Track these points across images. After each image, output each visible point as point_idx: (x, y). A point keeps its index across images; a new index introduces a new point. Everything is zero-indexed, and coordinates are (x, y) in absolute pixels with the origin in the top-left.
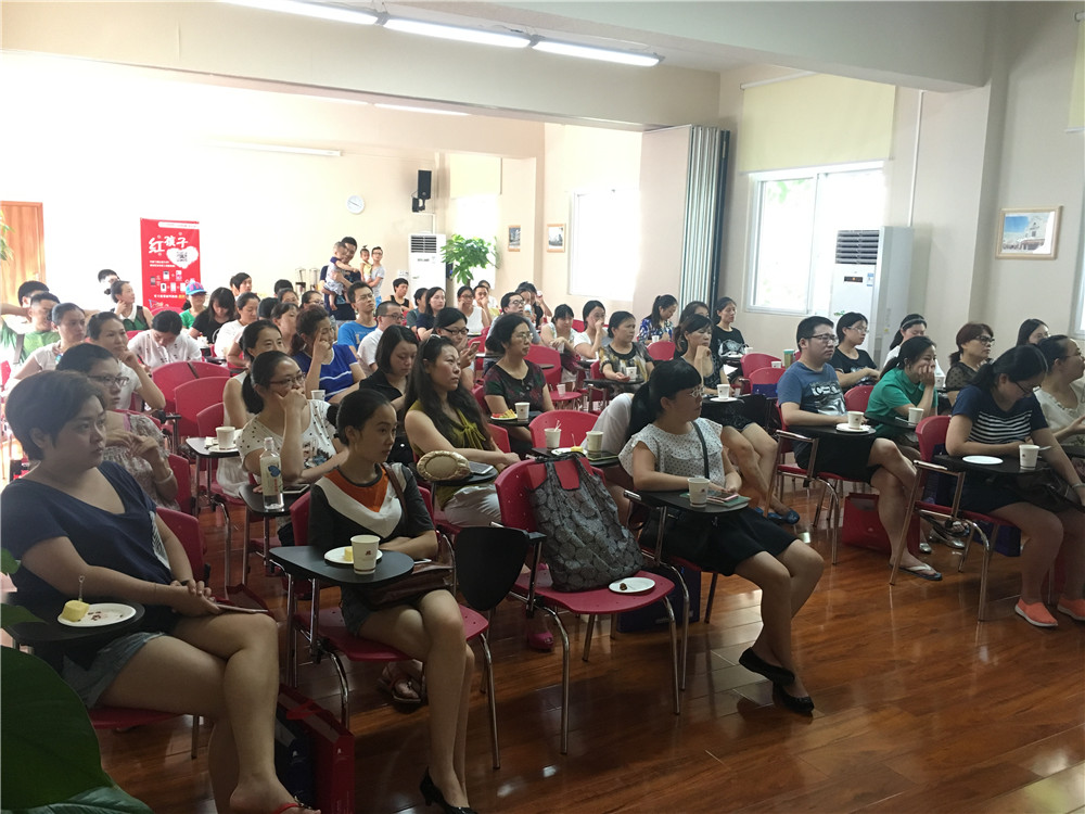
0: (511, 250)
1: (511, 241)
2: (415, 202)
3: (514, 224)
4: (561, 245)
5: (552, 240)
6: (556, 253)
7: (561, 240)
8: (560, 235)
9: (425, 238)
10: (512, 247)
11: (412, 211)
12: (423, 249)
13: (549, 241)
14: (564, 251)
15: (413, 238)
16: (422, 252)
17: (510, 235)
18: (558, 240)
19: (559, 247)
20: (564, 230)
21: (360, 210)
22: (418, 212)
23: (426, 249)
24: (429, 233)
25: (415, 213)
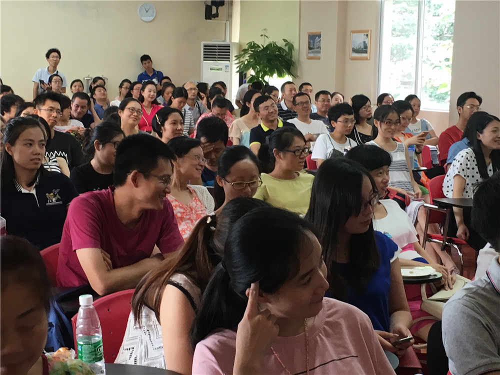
0: (309, 58)
1: (310, 48)
2: (208, 9)
3: (315, 30)
4: (366, 52)
5: (356, 46)
6: (360, 61)
7: (366, 47)
8: (364, 42)
9: (219, 46)
10: (312, 55)
11: (206, 19)
12: (216, 58)
13: (353, 48)
14: (369, 58)
15: (205, 46)
16: (216, 60)
17: (309, 43)
18: (362, 47)
19: (364, 55)
20: (369, 36)
21: (152, 18)
22: (211, 19)
23: (219, 58)
24: (223, 41)
25: (208, 21)
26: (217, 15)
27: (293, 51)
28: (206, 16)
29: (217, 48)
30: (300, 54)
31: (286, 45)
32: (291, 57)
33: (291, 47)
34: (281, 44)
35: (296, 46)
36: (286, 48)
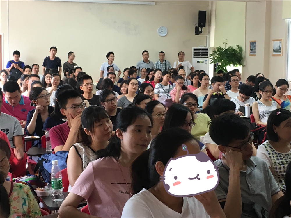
0: (251, 55)
1: (251, 50)
2: (197, 29)
3: (253, 40)
4: (280, 52)
5: (275, 49)
6: (278, 57)
7: (280, 49)
8: (280, 46)
9: (202, 49)
10: (252, 54)
11: (195, 34)
12: (200, 56)
13: (273, 50)
14: (282, 55)
15: (194, 49)
16: (200, 57)
17: (251, 47)
18: (278, 49)
19: (279, 53)
20: (282, 43)
21: (165, 35)
22: (198, 34)
23: (202, 56)
24: (205, 46)
25: (197, 35)
26: (201, 32)
27: (242, 52)
28: (195, 33)
29: (201, 50)
30: (246, 53)
31: (238, 48)
32: (241, 55)
33: (241, 49)
34: (235, 48)
35: (244, 49)
36: (238, 50)
